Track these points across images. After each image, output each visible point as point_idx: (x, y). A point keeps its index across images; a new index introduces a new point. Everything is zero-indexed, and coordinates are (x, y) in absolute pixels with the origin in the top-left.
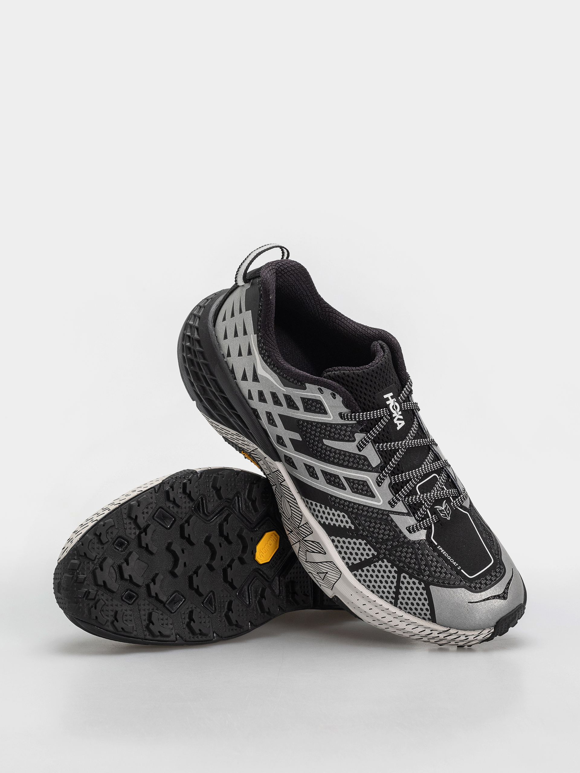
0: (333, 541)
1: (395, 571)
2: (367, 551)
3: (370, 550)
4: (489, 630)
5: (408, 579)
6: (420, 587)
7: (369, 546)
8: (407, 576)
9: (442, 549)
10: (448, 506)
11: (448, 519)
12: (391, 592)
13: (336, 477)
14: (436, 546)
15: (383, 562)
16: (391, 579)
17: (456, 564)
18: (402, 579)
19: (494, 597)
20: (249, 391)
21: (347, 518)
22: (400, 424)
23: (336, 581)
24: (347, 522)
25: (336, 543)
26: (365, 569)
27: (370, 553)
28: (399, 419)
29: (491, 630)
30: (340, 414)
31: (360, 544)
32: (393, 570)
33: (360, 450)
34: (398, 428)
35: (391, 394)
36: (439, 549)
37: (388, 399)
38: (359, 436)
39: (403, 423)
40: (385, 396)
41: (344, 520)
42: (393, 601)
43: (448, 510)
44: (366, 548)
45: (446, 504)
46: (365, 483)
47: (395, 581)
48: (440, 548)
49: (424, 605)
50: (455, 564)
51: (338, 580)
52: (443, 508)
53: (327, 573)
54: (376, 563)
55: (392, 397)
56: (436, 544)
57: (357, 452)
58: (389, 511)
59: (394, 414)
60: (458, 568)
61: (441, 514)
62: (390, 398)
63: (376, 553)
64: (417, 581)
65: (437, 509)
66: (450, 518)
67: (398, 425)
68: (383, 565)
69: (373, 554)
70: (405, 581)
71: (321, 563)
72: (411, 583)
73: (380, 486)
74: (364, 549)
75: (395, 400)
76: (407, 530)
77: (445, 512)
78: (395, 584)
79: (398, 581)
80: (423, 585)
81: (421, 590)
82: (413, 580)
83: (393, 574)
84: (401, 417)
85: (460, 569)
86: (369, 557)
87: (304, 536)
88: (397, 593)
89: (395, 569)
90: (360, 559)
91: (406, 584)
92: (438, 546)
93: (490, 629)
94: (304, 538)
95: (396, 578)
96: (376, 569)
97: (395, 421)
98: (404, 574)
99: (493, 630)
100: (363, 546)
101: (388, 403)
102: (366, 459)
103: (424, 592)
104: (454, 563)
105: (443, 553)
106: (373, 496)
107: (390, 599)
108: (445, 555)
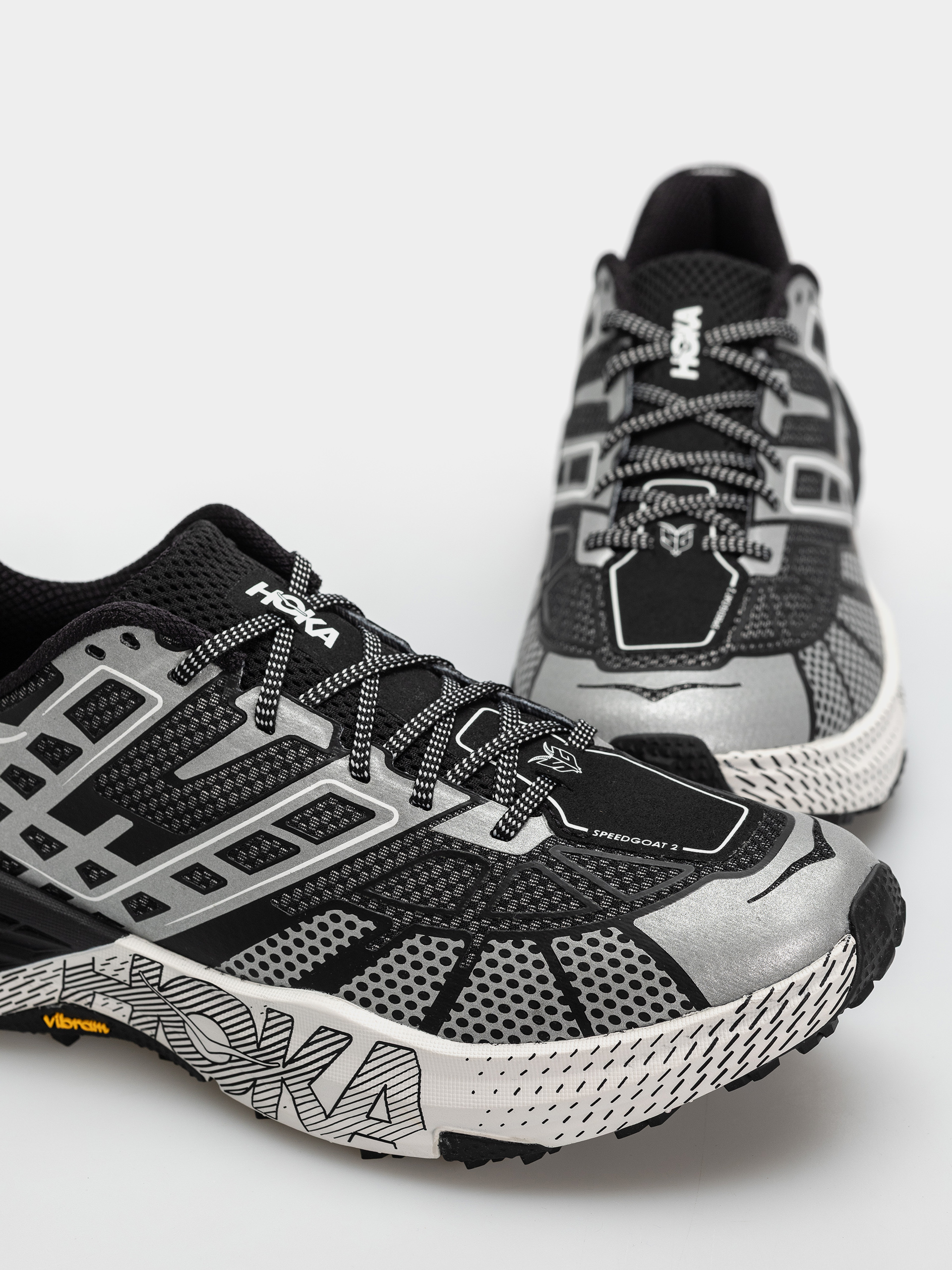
0: (349, 996)
1: (532, 949)
2: (439, 954)
3: (442, 946)
4: (844, 943)
5: (573, 944)
6: (613, 940)
7: (435, 940)
8: (567, 939)
9: (606, 834)
10: (560, 750)
11: (577, 772)
12: (557, 1006)
13: (258, 837)
14: (589, 835)
15: (491, 949)
16: (536, 972)
17: (661, 845)
18: (560, 954)
19: (800, 864)
21: (345, 917)
22: (326, 635)
23: (419, 1089)
24: (351, 925)
25: (359, 994)
26: (461, 999)
27: (449, 953)
28: (316, 627)
29: (848, 941)
30: (173, 676)
31: (413, 950)
32: (524, 951)
33: (270, 730)
34: (328, 645)
35: (263, 584)
36: (600, 836)
37: (260, 596)
38: (248, 701)
39: (334, 633)
40: (251, 592)
41: (341, 926)
42: (574, 1024)
43: (565, 755)
44: (432, 948)
45: (552, 747)
46: (331, 800)
47: (546, 971)
48: (599, 833)
49: (648, 975)
50: (658, 846)
51: (420, 1081)
52: (551, 756)
53: (385, 1089)
54: (478, 966)
55: (269, 589)
56: (586, 830)
57: (265, 739)
58: (426, 824)
59: (296, 617)
60: (674, 849)
61: (555, 768)
62: (265, 592)
63: (461, 944)
64: (596, 934)
65: (538, 763)
66: (580, 769)
67: (323, 637)
68: (495, 955)
69: (456, 951)
70: (570, 953)
71: (357, 1075)
72: (586, 947)
73: (369, 777)
74: (429, 956)
75: (281, 591)
76: (495, 837)
77: (562, 762)
78: (552, 979)
79: (555, 966)
80: (617, 932)
81: (621, 946)
82: (586, 936)
83: (532, 957)
84: (321, 622)
85: (680, 848)
86: (453, 963)
87: (282, 1052)
88: (570, 996)
89: (528, 943)
90: (435, 986)
91: (577, 960)
92: (591, 831)
93: (844, 940)
94: (284, 1057)
95: (545, 962)
96: (486, 980)
97: (309, 630)
98: (556, 940)
99: (852, 941)
100: (423, 948)
101: (265, 602)
102: (296, 742)
103: (630, 945)
104: (657, 844)
105: (615, 839)
106: (367, 814)
107: (566, 1024)
108: (622, 840)
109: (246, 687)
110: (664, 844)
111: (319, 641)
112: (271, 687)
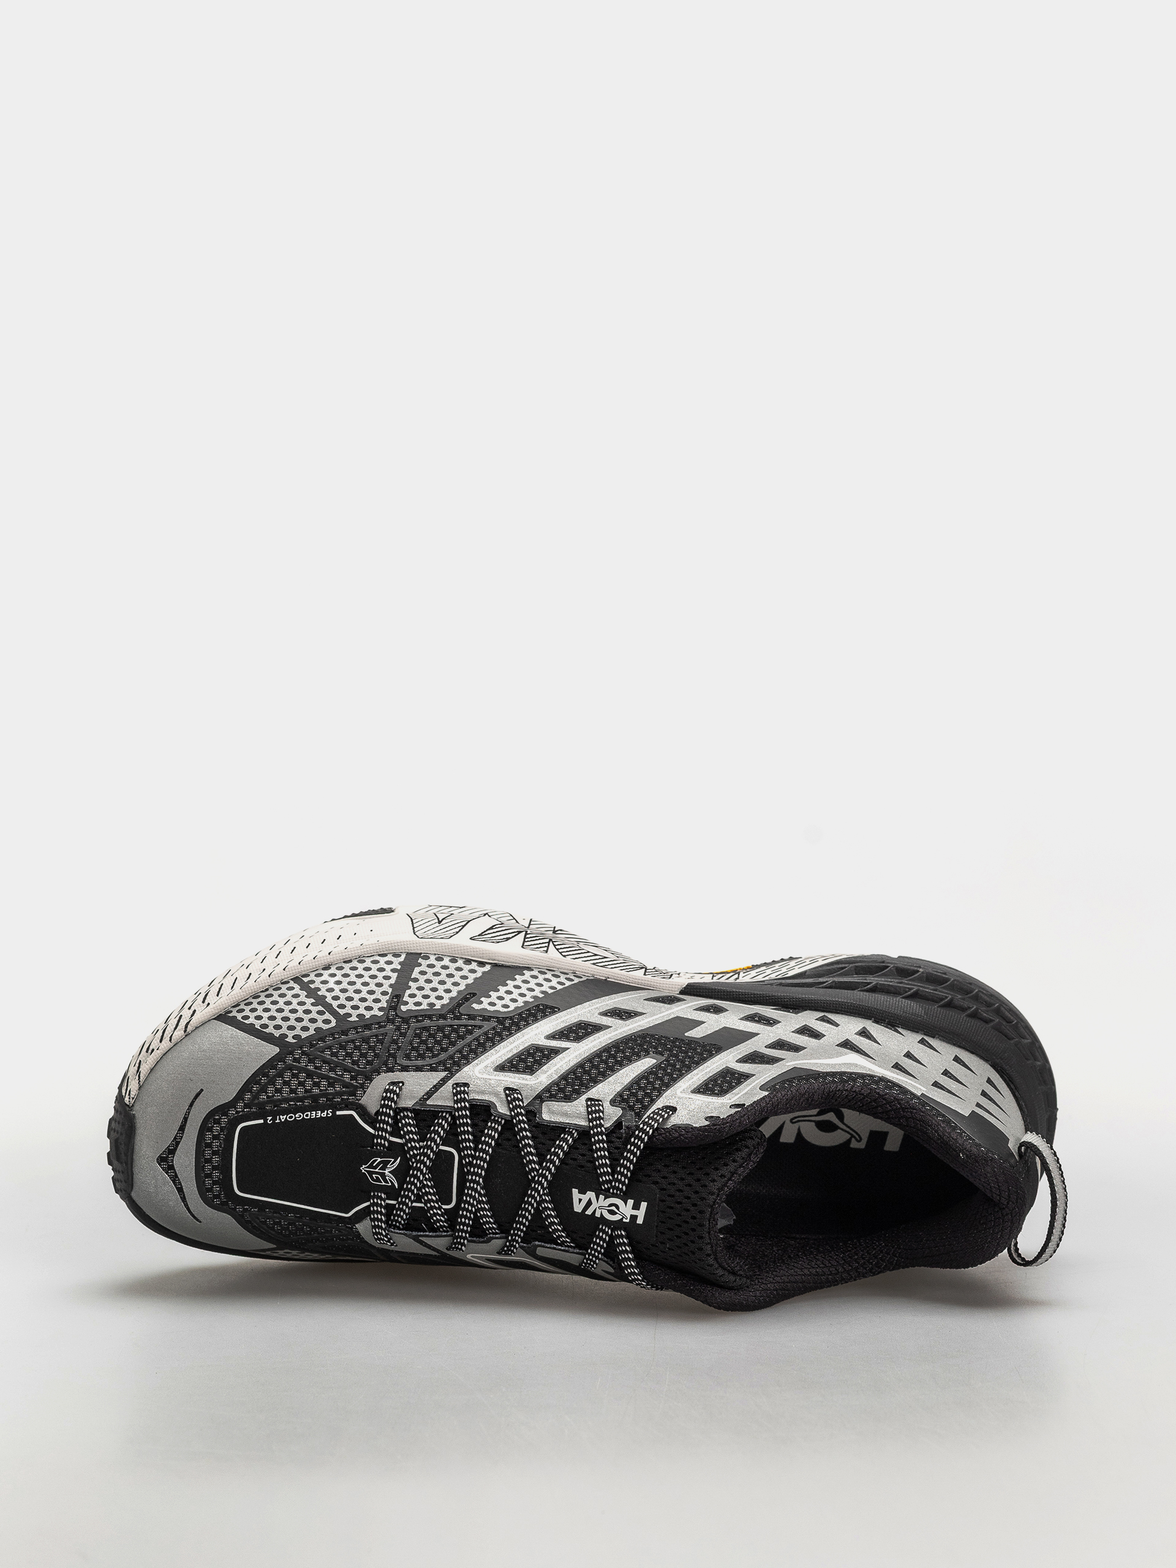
1: (350, 1015)
2: (419, 999)
3: (418, 1004)
4: (132, 1096)
5: (320, 1024)
6: (291, 1034)
7: (424, 1006)
8: (325, 1027)
9: (322, 1115)
10: (384, 1184)
11: (364, 1166)
12: (321, 986)
13: (578, 1039)
14: (335, 1108)
15: (380, 1009)
16: (342, 1001)
17: (280, 1119)
18: (327, 1016)
19: (176, 1142)
20: (837, 1025)
21: (499, 1007)
22: (580, 1200)
23: (413, 925)
24: (492, 1004)
26: (394, 976)
27: (411, 1001)
28: (589, 1203)
29: (129, 1098)
30: (674, 1109)
31: (439, 998)
32: (355, 1013)
33: (589, 1099)
34: (575, 1191)
35: (640, 1221)
36: (326, 1111)
37: (636, 1207)
39: (578, 1208)
40: (644, 1205)
41: (499, 1003)
42: (306, 980)
43: (378, 1180)
44: (425, 1002)
45: (390, 1184)
46: (531, 1070)
47: (335, 1004)
48: (327, 1114)
49: (259, 1018)
50: (281, 1117)
51: (413, 929)
52: (387, 1172)
53: (440, 922)
54: (387, 997)
55: (634, 1218)
56: (338, 1113)
57: (593, 1093)
58: (452, 1075)
59: (605, 1199)
60: (270, 1118)
61: (379, 1160)
62: (635, 1212)
63: (404, 1008)
64: (304, 1035)
65: (393, 1160)
66: (363, 1171)
67: (581, 1196)
68: (376, 1006)
69: (406, 1003)
70: (320, 1018)
71: (464, 926)
72: (309, 1025)
73: (505, 1091)
74: (426, 997)
75: (624, 1220)
76: (399, 1082)
77: (377, 1170)
78: (329, 1000)
79: (329, 1008)
80: (290, 1039)
81: (284, 1030)
82: (312, 1032)
83: (348, 1010)
84: (589, 1212)
85: (266, 1120)
86: (407, 994)
87: (528, 936)
88: (313, 993)
89: (354, 1018)
90: (416, 980)
91: (314, 1015)
92: (334, 1113)
93: (133, 1098)
94: (526, 934)
95: (337, 1009)
96: (379, 990)
97: (591, 1195)
98: (333, 1024)
99: (127, 1099)
100: (432, 1000)
101: (631, 1202)
102: (568, 1099)
103: (277, 1033)
104: (283, 1118)
105: (314, 1112)
106: (501, 1068)
107: (312, 977)
108: (309, 1113)
109: (618, 1124)
110: (278, 1121)
111: (582, 1191)
112: (598, 1134)
